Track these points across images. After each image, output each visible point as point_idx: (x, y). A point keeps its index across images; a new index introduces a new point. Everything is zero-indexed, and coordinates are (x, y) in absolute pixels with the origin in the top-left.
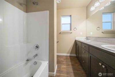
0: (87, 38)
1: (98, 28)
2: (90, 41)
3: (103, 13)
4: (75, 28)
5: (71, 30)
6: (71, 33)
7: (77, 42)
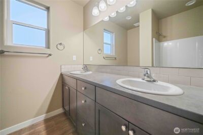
0: (86, 68)
1: (99, 50)
2: (91, 72)
3: (104, 30)
4: (60, 44)
5: (48, 47)
6: (50, 55)
7: (65, 77)
